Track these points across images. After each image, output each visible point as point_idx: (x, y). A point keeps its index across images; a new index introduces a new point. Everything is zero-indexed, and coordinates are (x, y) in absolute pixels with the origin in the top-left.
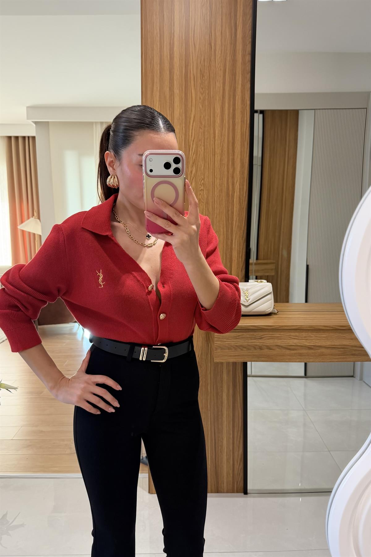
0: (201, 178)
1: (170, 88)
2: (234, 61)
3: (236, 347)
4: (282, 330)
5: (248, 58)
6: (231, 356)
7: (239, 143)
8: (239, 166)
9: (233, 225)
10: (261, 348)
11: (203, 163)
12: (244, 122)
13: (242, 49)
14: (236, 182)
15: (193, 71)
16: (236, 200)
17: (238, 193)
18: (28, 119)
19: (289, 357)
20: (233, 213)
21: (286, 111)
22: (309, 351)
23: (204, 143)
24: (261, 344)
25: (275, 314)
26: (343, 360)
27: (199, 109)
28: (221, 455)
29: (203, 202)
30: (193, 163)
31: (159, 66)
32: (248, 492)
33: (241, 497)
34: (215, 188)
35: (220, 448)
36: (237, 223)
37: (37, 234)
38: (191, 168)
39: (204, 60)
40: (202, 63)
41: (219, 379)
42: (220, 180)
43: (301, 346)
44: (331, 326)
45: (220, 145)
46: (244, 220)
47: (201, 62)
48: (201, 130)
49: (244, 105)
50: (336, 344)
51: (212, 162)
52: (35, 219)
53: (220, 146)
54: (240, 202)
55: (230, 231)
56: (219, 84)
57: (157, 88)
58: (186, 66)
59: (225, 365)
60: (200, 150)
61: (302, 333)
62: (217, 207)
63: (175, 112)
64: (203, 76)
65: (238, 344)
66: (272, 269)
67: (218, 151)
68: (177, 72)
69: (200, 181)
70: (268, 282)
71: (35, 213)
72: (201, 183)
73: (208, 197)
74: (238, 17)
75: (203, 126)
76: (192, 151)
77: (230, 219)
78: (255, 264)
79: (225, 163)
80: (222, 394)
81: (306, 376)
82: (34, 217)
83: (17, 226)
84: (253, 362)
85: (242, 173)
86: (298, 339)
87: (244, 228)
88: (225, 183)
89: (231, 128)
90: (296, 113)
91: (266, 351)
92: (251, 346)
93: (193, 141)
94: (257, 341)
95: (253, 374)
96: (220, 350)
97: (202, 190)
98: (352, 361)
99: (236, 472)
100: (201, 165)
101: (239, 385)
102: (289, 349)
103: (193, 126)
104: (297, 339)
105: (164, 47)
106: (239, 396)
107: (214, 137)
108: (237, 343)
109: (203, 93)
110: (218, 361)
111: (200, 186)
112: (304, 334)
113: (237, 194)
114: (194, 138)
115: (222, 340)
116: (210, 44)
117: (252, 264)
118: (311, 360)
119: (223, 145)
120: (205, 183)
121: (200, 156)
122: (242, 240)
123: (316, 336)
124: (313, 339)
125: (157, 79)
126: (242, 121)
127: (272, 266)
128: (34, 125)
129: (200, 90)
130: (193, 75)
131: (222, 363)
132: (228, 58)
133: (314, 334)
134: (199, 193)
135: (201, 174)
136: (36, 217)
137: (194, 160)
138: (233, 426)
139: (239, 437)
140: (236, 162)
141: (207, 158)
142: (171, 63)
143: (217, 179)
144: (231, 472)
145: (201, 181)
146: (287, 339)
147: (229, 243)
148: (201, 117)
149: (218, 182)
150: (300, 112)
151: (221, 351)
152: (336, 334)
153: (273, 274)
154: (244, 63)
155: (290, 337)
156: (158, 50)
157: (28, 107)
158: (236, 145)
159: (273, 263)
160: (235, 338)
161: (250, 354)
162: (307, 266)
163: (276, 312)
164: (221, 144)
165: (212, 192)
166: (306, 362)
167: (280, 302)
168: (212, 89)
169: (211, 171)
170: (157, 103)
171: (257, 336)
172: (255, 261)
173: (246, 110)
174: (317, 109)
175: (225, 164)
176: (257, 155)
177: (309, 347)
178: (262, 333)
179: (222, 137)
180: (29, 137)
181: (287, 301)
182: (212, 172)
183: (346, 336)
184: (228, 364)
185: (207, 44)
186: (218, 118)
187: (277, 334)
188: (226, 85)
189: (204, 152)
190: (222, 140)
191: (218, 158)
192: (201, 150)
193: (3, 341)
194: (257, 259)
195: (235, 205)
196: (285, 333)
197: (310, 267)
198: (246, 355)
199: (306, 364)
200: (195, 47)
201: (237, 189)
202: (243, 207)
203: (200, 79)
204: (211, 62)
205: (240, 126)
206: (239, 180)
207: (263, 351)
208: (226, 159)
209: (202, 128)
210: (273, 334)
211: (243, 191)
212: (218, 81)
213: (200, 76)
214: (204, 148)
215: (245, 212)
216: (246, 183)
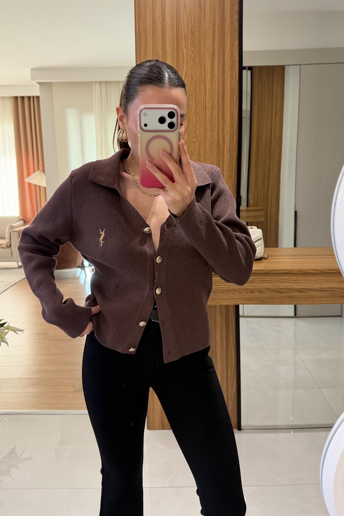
0: (193, 131)
1: (162, 47)
2: (223, 20)
3: (228, 291)
4: (272, 274)
5: (236, 17)
6: (224, 299)
8: (229, 119)
10: (252, 292)
11: (194, 117)
13: (230, 9)
14: (226, 135)
15: (184, 30)
16: (226, 151)
17: (228, 145)
18: (32, 80)
19: (279, 300)
20: (223, 163)
21: (273, 67)
22: (299, 294)
23: (196, 98)
24: (253, 287)
25: (265, 258)
26: (331, 302)
29: (195, 154)
31: (151, 26)
32: (242, 428)
34: (206, 140)
36: (228, 172)
37: (42, 187)
39: (195, 20)
41: (213, 320)
42: (211, 132)
43: (292, 289)
44: (320, 270)
45: (211, 99)
46: (234, 169)
47: (191, 22)
48: (192, 86)
49: (233, 61)
50: (325, 287)
51: (204, 115)
52: (40, 173)
53: (211, 101)
54: (230, 153)
56: (209, 42)
57: (150, 47)
58: (178, 26)
59: (218, 309)
60: (192, 105)
61: (292, 277)
62: (208, 158)
64: (194, 35)
65: (229, 288)
66: (262, 216)
67: (208, 105)
68: (168, 32)
69: (192, 134)
70: (258, 228)
71: (40, 167)
72: (193, 135)
73: (200, 148)
75: (194, 82)
78: (246, 211)
79: (215, 116)
80: (216, 335)
81: (296, 316)
82: (39, 171)
83: (24, 179)
84: (245, 305)
85: (232, 125)
86: (288, 282)
87: (234, 178)
88: (216, 135)
89: (221, 83)
90: (282, 68)
91: (257, 294)
92: (243, 290)
95: (245, 315)
97: (194, 142)
98: (341, 303)
100: (193, 118)
101: (232, 326)
102: (280, 292)
105: (156, 9)
106: (232, 336)
107: (205, 92)
108: (229, 287)
109: (194, 51)
110: (211, 304)
111: (192, 139)
112: (294, 278)
116: (200, 5)
117: (242, 211)
118: (301, 303)
119: (213, 99)
120: (197, 136)
121: (192, 111)
122: (233, 188)
123: (305, 280)
124: (303, 283)
125: (150, 39)
126: (232, 77)
127: (262, 213)
128: (38, 86)
129: (191, 49)
130: (184, 34)
131: (215, 306)
132: (217, 18)
133: (304, 277)
134: (191, 146)
135: (192, 127)
136: (41, 171)
138: (227, 366)
139: (232, 376)
140: (226, 116)
141: (199, 112)
142: (163, 24)
143: (208, 131)
145: (193, 134)
146: (278, 283)
148: (192, 74)
149: (209, 134)
150: (286, 67)
152: (325, 277)
153: (263, 220)
154: (232, 22)
155: (280, 281)
156: (151, 12)
157: (32, 69)
158: (225, 99)
159: (263, 210)
161: (242, 297)
162: (296, 212)
163: (266, 256)
165: (204, 144)
166: (295, 304)
167: (270, 247)
168: (202, 47)
172: (245, 208)
173: (235, 66)
174: (302, 65)
175: (215, 118)
176: (246, 109)
177: (298, 290)
178: (254, 278)
179: (213, 92)
180: (33, 97)
181: (277, 246)
182: (203, 125)
183: (334, 279)
184: (221, 307)
185: (197, 6)
186: (209, 74)
187: (267, 278)
188: (215, 44)
189: (196, 107)
190: (212, 95)
191: (208, 111)
193: (12, 286)
194: (247, 206)
195: (225, 156)
196: (275, 277)
197: (298, 213)
198: (237, 299)
199: (295, 306)
200: (185, 8)
201: (227, 140)
202: (233, 157)
203: (191, 38)
204: (201, 22)
205: (229, 81)
206: (229, 132)
207: (254, 294)
208: (216, 113)
209: (194, 84)
210: (263, 278)
211: (233, 143)
212: (208, 39)
213: (191, 35)
214: (196, 103)
215: (235, 162)
216: (236, 135)
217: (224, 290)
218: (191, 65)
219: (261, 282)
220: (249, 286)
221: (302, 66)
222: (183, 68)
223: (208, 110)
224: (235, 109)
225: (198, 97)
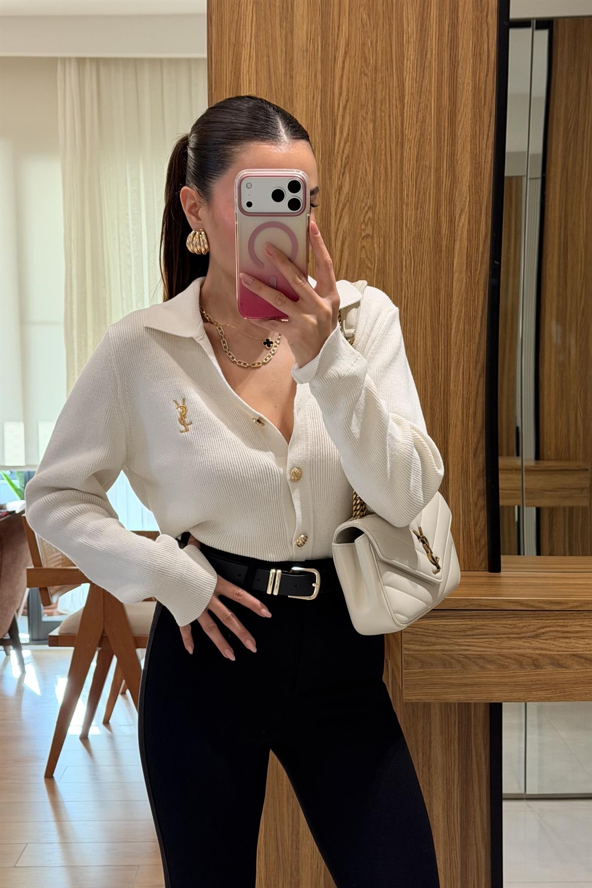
0: (366, 205)
3: (465, 660)
6: (451, 686)
7: (469, 115)
8: (468, 172)
9: (451, 329)
10: (536, 664)
11: (370, 166)
12: (480, 55)
14: (460, 215)
16: (459, 261)
17: (465, 243)
20: (450, 296)
23: (374, 113)
24: (538, 652)
27: (360, 25)
29: (370, 269)
30: (345, 168)
34: (402, 230)
36: (462, 323)
38: (339, 179)
42: (417, 209)
45: (417, 117)
48: (365, 79)
49: (482, 11)
51: (396, 161)
53: (417, 122)
54: (468, 265)
55: (442, 347)
60: (364, 133)
62: (407, 281)
65: (470, 653)
67: (411, 133)
69: (364, 212)
72: (364, 217)
73: (384, 255)
75: (370, 68)
76: (341, 133)
77: (442, 312)
79: (430, 165)
85: (475, 189)
87: (480, 339)
88: (431, 216)
89: (446, 72)
91: (549, 673)
92: (510, 658)
93: (345, 107)
94: (528, 644)
96: (420, 668)
97: (367, 236)
100: (366, 170)
103: (343, 68)
106: (478, 808)
107: (402, 98)
108: (466, 648)
110: (413, 699)
111: (363, 227)
113: (461, 245)
114: (347, 101)
115: (425, 639)
119: (424, 117)
120: (376, 219)
121: (363, 149)
122: (476, 369)
126: (477, 55)
131: (427, 706)
134: (359, 244)
135: (365, 194)
137: (348, 157)
140: (459, 162)
141: (383, 153)
143: (407, 205)
145: (367, 212)
147: (442, 378)
148: (364, 44)
149: (410, 213)
151: (422, 670)
158: (459, 116)
160: (463, 633)
161: (507, 680)
164: (420, 116)
165: (395, 242)
169: (393, 185)
170: (250, 8)
171: (525, 629)
173: (487, 23)
175: (430, 169)
178: (541, 623)
179: (423, 97)
182: (395, 189)
186: (411, 47)
187: (575, 625)
189: (374, 138)
190: (423, 105)
191: (410, 152)
192: (367, 132)
195: (456, 275)
198: (495, 684)
201: (462, 233)
202: (476, 281)
206: (467, 209)
207: (539, 671)
208: (433, 155)
209: (369, 74)
210: (566, 624)
211: (478, 237)
214: (374, 127)
216: (486, 214)
217: (452, 657)
218: (362, 20)
219: (560, 635)
220: (529, 648)
222: (339, 27)
223: (410, 149)
224: (484, 146)
225: (381, 110)
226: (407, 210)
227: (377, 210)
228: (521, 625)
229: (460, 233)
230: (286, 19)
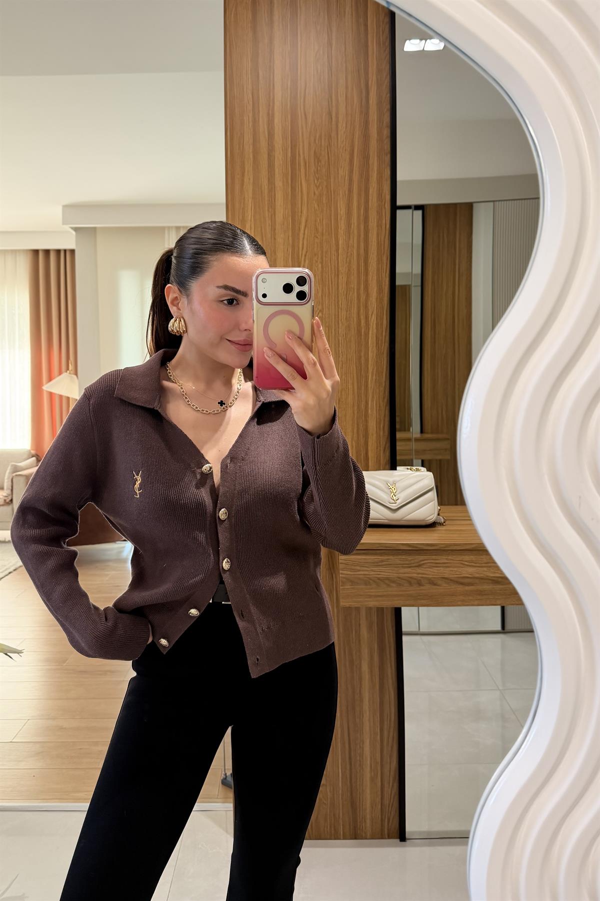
0: (318, 309)
1: (269, 179)
2: (366, 137)
3: (378, 580)
4: (451, 551)
5: (387, 132)
6: (370, 596)
7: (375, 258)
8: (375, 290)
9: (368, 379)
10: (419, 583)
12: (381, 227)
13: (377, 120)
14: (372, 315)
15: (304, 153)
16: (372, 340)
17: (375, 331)
18: (64, 224)
19: (462, 598)
20: (367, 360)
21: (455, 206)
22: (495, 587)
23: (322, 258)
24: (420, 575)
25: (441, 524)
27: (313, 210)
28: (360, 771)
31: (251, 147)
32: (407, 836)
33: (396, 846)
34: (339, 324)
35: (358, 758)
36: (374, 375)
37: (72, 398)
39: (320, 136)
40: (317, 142)
41: (354, 636)
42: (347, 311)
43: (482, 579)
45: (346, 260)
47: (315, 140)
48: (316, 240)
49: (382, 202)
51: (335, 285)
52: (70, 375)
53: (346, 263)
54: (377, 343)
55: (363, 388)
56: (343, 172)
57: (249, 179)
58: (294, 147)
59: (363, 613)
60: (316, 270)
61: (482, 557)
62: (342, 352)
63: (277, 213)
64: (319, 161)
65: (380, 576)
66: (446, 450)
67: (343, 269)
68: (279, 156)
70: (428, 470)
71: (70, 365)
74: (370, 75)
75: (319, 234)
77: (363, 369)
79: (354, 286)
80: (361, 663)
81: (504, 629)
82: (68, 372)
83: (43, 386)
85: (380, 300)
86: (476, 566)
87: (385, 384)
88: (355, 316)
89: (362, 236)
90: (469, 207)
91: (427, 588)
92: (404, 579)
93: (305, 256)
94: (414, 571)
96: (351, 585)
99: (386, 802)
101: (390, 647)
102: (463, 584)
103: (304, 234)
104: (473, 566)
105: (260, 121)
106: (389, 665)
107: (337, 250)
108: (379, 573)
109: (319, 186)
110: (348, 605)
113: (372, 332)
114: (307, 252)
115: (353, 567)
116: (330, 114)
119: (350, 261)
120: (324, 316)
122: (383, 402)
125: (249, 167)
126: (379, 226)
127: (445, 445)
128: (74, 233)
129: (314, 182)
130: (304, 159)
131: (358, 608)
132: (357, 133)
136: (72, 372)
138: (382, 720)
139: (390, 740)
140: (370, 285)
141: (327, 280)
142: (270, 143)
143: (341, 309)
144: (378, 799)
145: (318, 314)
146: (459, 567)
147: (363, 407)
148: (316, 221)
149: (343, 314)
150: (475, 205)
151: (352, 587)
153: (448, 456)
154: (380, 140)
155: (462, 564)
156: (251, 124)
157: (64, 206)
158: (369, 260)
159: (447, 439)
160: (376, 564)
161: (403, 593)
163: (443, 521)
164: (348, 260)
165: (335, 331)
167: (448, 505)
168: (332, 180)
169: (333, 298)
170: (250, 201)
171: (412, 562)
173: (385, 208)
174: (496, 201)
175: (354, 290)
177: (493, 580)
178: (422, 558)
179: (350, 250)
180: (65, 251)
184: (369, 609)
185: (324, 114)
186: (343, 222)
187: (443, 559)
188: (354, 172)
189: (322, 272)
190: (349, 254)
192: (318, 269)
195: (370, 349)
196: (454, 557)
198: (395, 596)
199: (503, 610)
200: (306, 118)
201: (373, 324)
202: (382, 352)
203: (315, 164)
204: (331, 140)
205: (375, 233)
206: (375, 311)
207: (422, 588)
208: (356, 281)
209: (319, 237)
210: (437, 558)
211: (382, 328)
212: (341, 167)
213: (315, 160)
215: (385, 359)
217: (371, 579)
218: (314, 207)
219: (434, 565)
220: (415, 574)
221: (497, 203)
222: (301, 211)
223: (343, 278)
224: (384, 276)
225: (326, 257)
226: (341, 312)
227: (324, 312)
228: (410, 559)
229: (372, 324)
230: (271, 207)
